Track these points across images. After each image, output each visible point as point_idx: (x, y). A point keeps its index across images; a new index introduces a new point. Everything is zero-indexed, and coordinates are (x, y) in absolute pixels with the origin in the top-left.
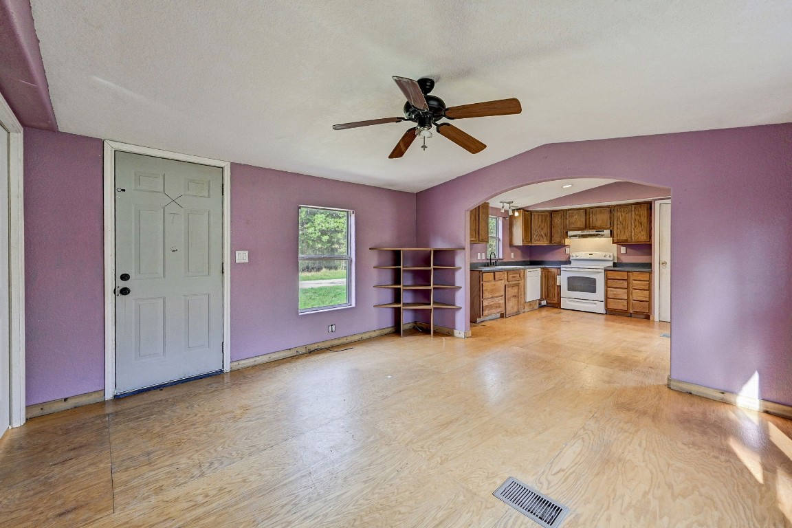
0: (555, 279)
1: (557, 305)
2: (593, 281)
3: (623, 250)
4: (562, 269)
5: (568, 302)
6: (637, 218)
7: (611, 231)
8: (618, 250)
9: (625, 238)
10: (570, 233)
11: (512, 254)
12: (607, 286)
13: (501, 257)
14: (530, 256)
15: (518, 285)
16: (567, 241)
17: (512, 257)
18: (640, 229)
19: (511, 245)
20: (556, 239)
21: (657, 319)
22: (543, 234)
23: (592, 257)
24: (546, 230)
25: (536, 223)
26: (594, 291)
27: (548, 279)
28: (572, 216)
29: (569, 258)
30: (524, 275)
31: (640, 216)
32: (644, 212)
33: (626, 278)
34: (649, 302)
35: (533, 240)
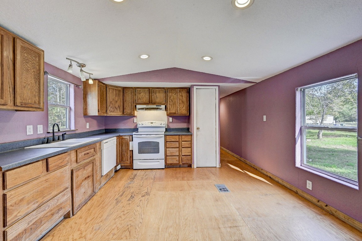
0: (128, 145)
1: (130, 167)
2: (157, 144)
3: (171, 119)
4: (133, 136)
5: (139, 163)
6: (181, 98)
7: (166, 106)
8: (168, 120)
9: (174, 112)
10: (138, 106)
11: (88, 124)
12: (166, 147)
13: (73, 128)
14: (105, 125)
15: (93, 162)
16: (136, 113)
17: (88, 127)
18: (182, 105)
19: (86, 115)
20: (128, 111)
21: (195, 167)
22: (117, 107)
23: (153, 125)
24: (119, 103)
25: (111, 96)
26: (158, 152)
27: (122, 145)
28: (140, 93)
29: (136, 125)
30: (100, 148)
31: (182, 96)
32: (184, 94)
33: (178, 140)
34: (191, 156)
35: (108, 111)
